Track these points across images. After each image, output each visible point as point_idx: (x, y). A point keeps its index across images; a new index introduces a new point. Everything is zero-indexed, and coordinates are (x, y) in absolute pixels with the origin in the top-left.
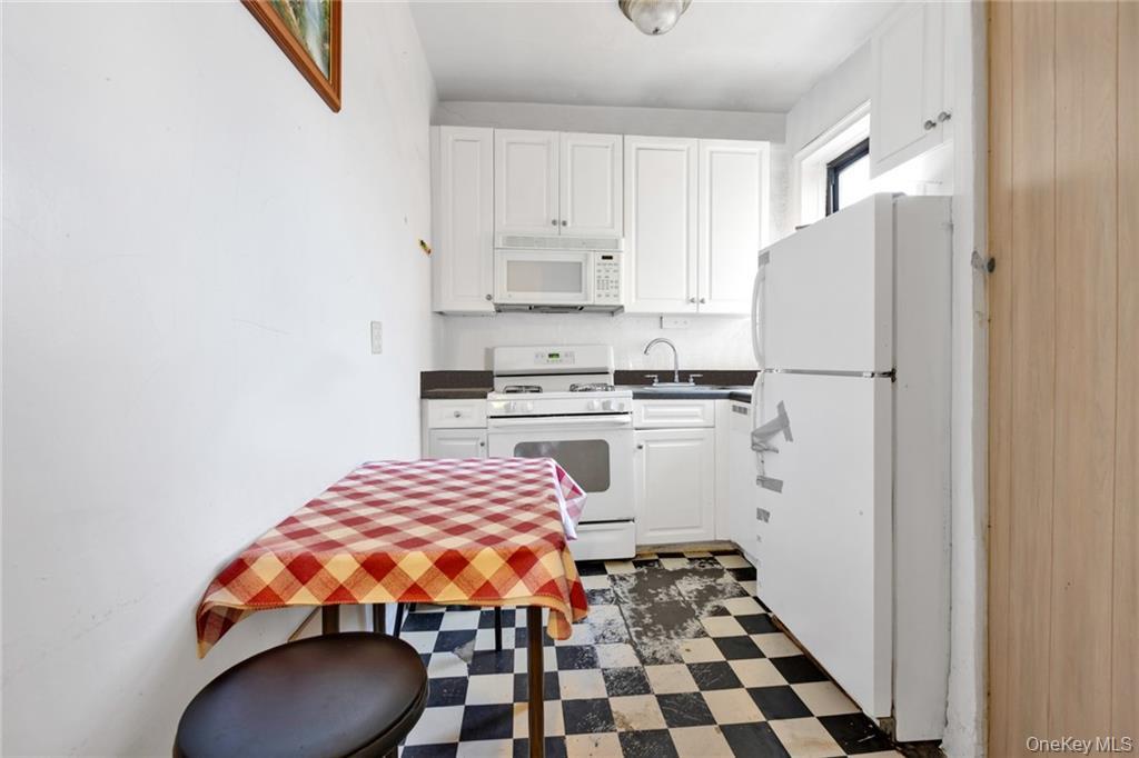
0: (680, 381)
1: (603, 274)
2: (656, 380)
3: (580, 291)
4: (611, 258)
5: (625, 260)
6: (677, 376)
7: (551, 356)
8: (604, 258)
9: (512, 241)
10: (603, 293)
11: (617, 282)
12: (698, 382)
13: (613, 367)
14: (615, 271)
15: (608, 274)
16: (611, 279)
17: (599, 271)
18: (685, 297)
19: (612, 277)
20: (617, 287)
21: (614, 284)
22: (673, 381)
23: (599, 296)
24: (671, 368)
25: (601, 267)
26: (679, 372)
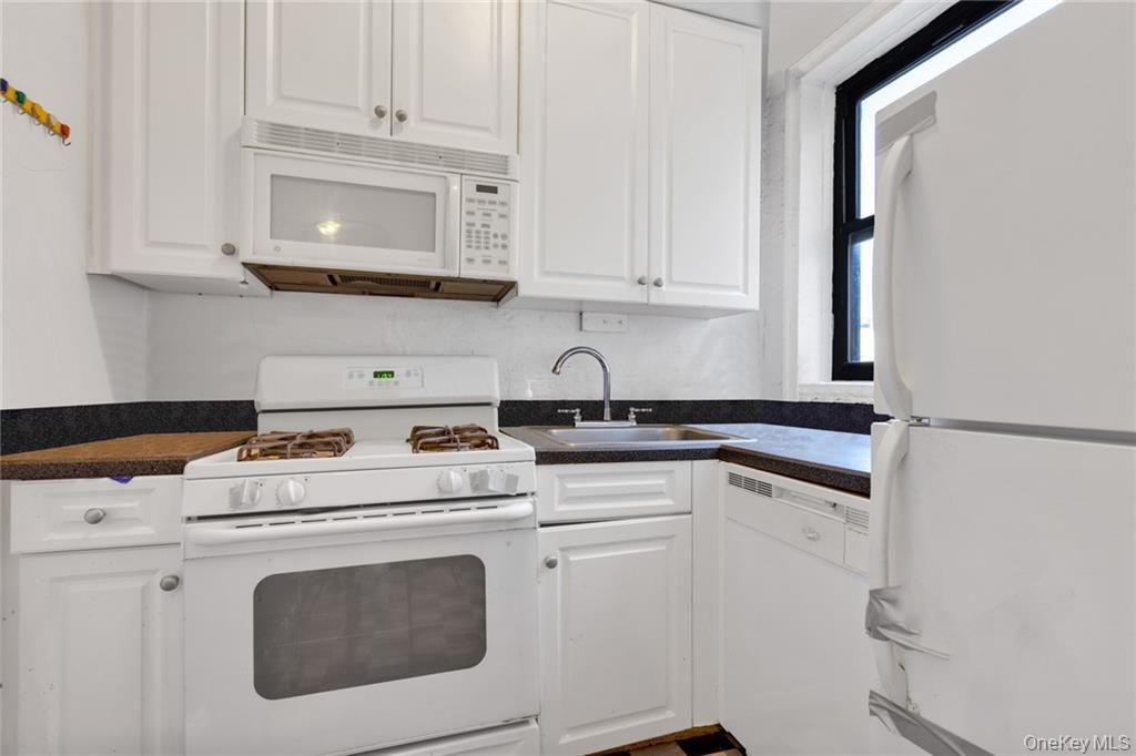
0: (615, 417)
1: (478, 220)
2: (577, 417)
3: (434, 251)
4: (494, 190)
5: (522, 196)
6: (607, 410)
7: (377, 375)
8: (480, 188)
9: (281, 134)
10: (478, 255)
11: (504, 237)
12: (642, 419)
13: (497, 396)
14: (502, 216)
15: (486, 220)
16: (492, 230)
17: (471, 213)
18: (626, 274)
19: (497, 226)
20: (504, 247)
21: (500, 241)
22: (602, 419)
23: (470, 260)
24: (599, 396)
25: (474, 207)
26: (612, 403)
